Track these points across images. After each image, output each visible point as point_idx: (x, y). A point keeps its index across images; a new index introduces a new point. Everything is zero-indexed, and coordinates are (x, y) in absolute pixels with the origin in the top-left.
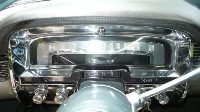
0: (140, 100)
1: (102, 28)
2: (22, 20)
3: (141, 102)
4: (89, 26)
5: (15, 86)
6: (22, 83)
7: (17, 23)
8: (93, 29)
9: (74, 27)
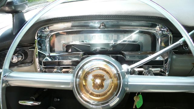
0: (128, 70)
1: (103, 23)
2: (47, 19)
3: (129, 71)
4: (93, 22)
5: (39, 68)
6: (44, 66)
7: (43, 21)
8: (96, 24)
9: (82, 23)
